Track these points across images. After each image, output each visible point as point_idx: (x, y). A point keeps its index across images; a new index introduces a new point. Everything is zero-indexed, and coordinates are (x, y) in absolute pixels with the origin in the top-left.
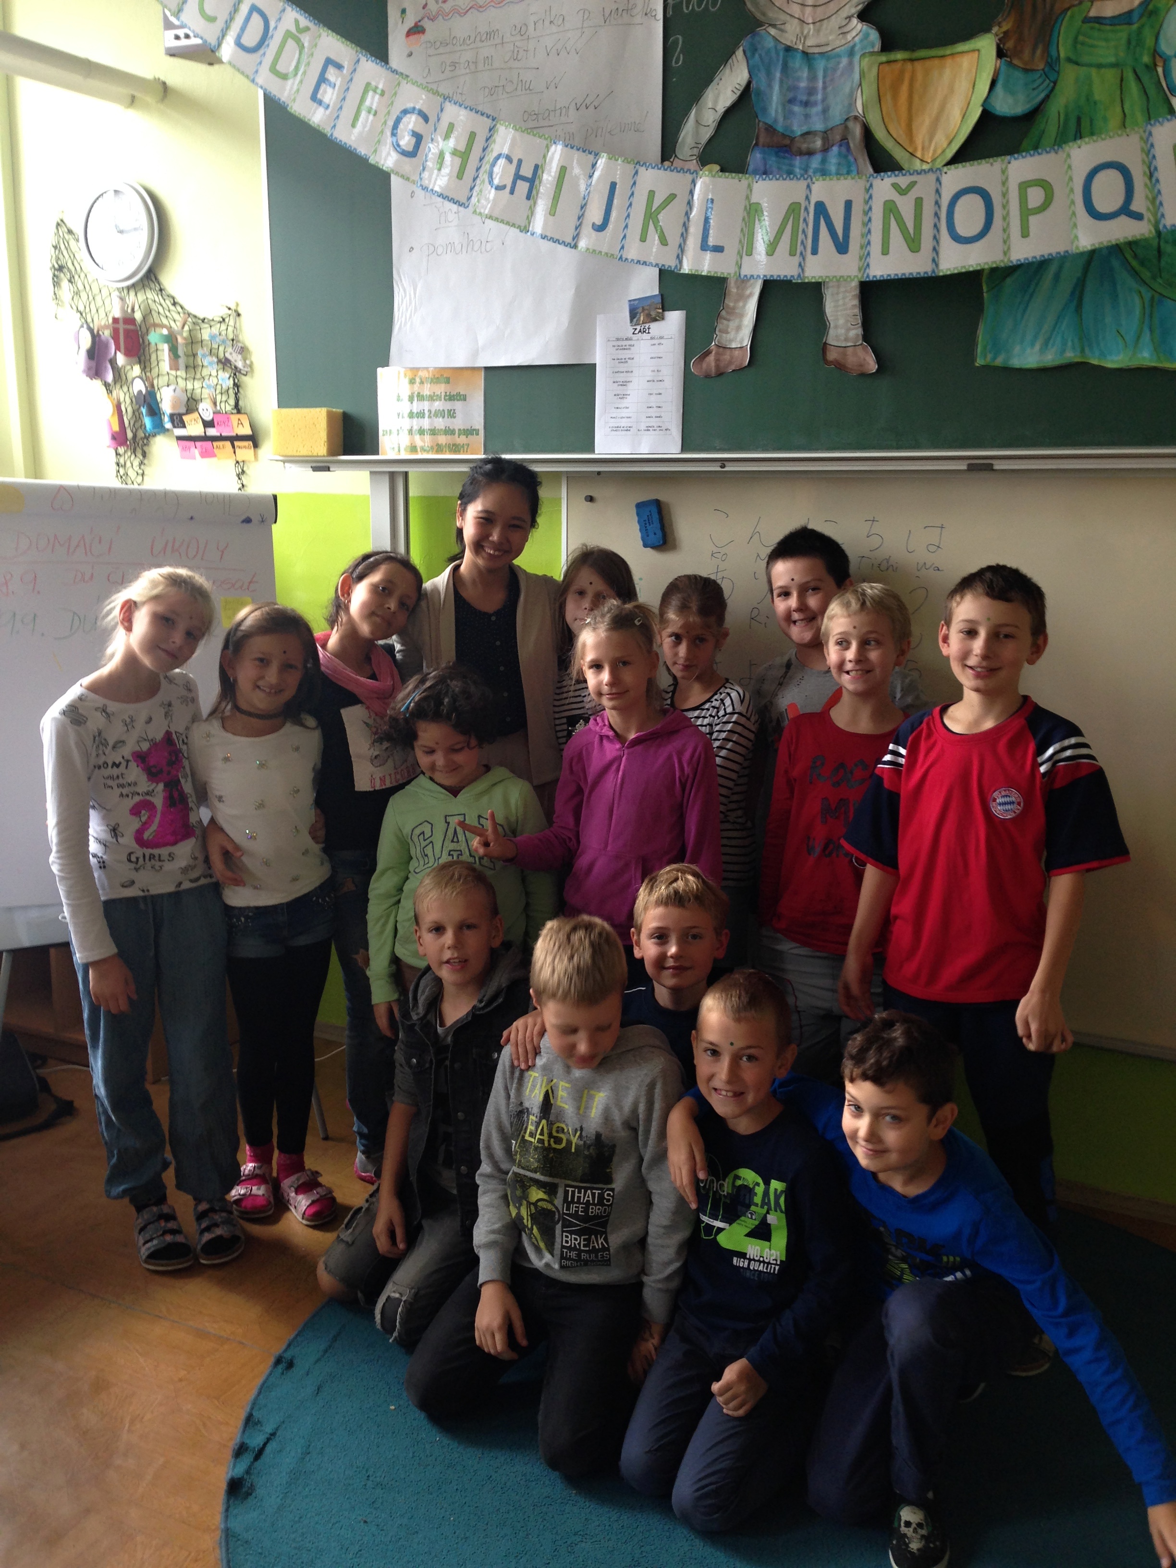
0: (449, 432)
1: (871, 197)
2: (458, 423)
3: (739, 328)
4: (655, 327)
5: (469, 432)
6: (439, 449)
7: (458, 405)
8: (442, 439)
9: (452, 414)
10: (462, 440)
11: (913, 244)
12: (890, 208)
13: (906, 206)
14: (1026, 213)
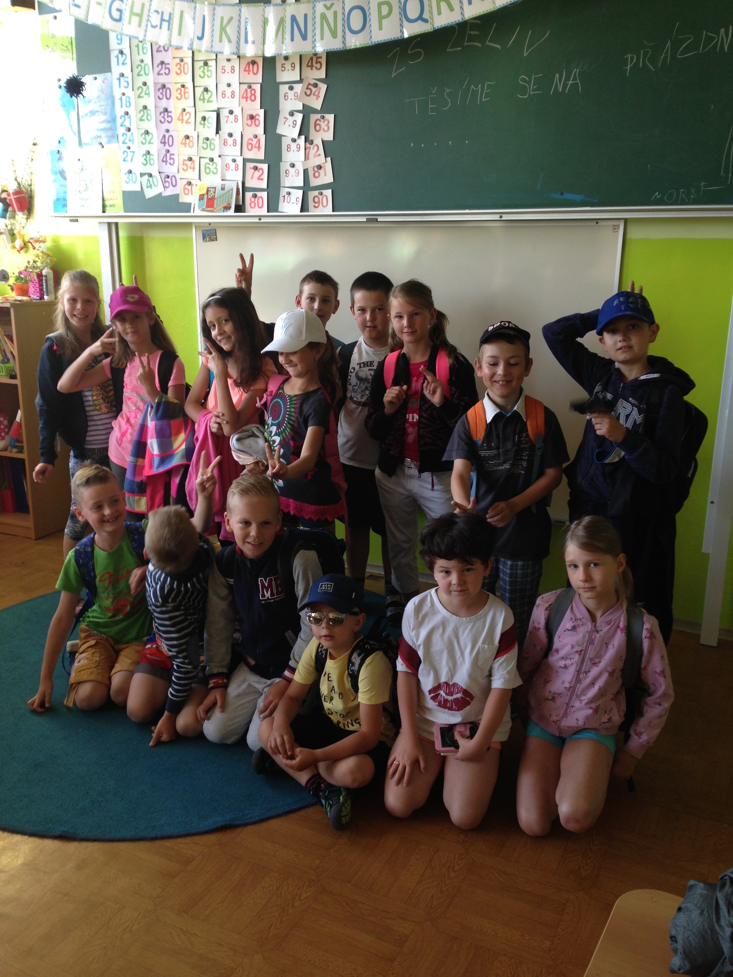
1: (315, 11)
11: (334, 34)
12: (324, 17)
13: (330, 15)
14: (381, 18)
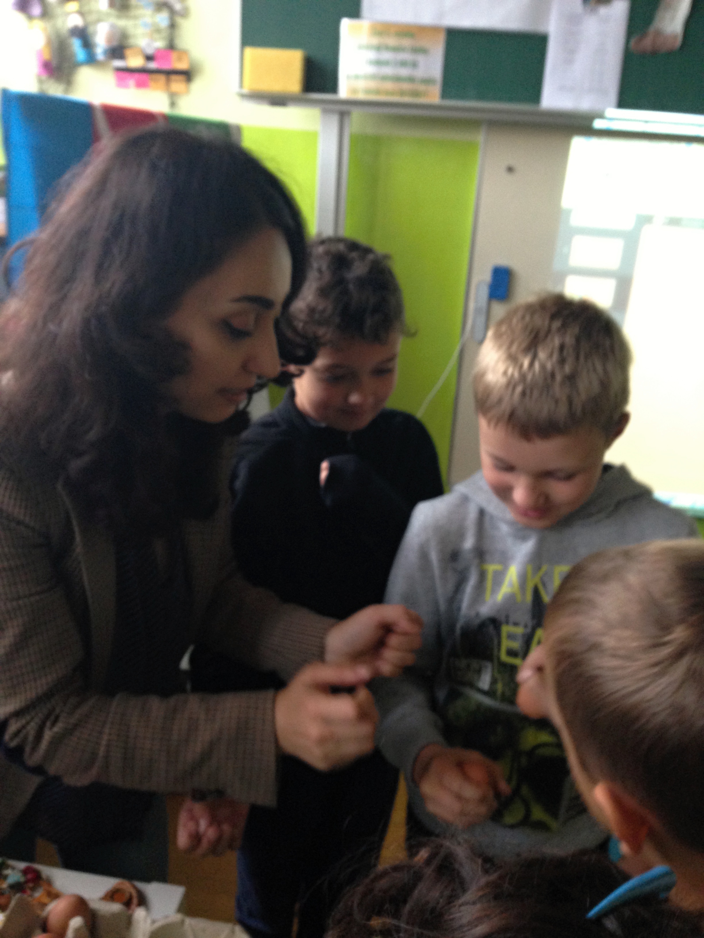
0: (411, 79)
2: (420, 73)
3: (673, 19)
4: (603, 10)
5: (428, 81)
6: (402, 93)
7: (421, 59)
8: (406, 86)
9: (414, 65)
10: (422, 88)
